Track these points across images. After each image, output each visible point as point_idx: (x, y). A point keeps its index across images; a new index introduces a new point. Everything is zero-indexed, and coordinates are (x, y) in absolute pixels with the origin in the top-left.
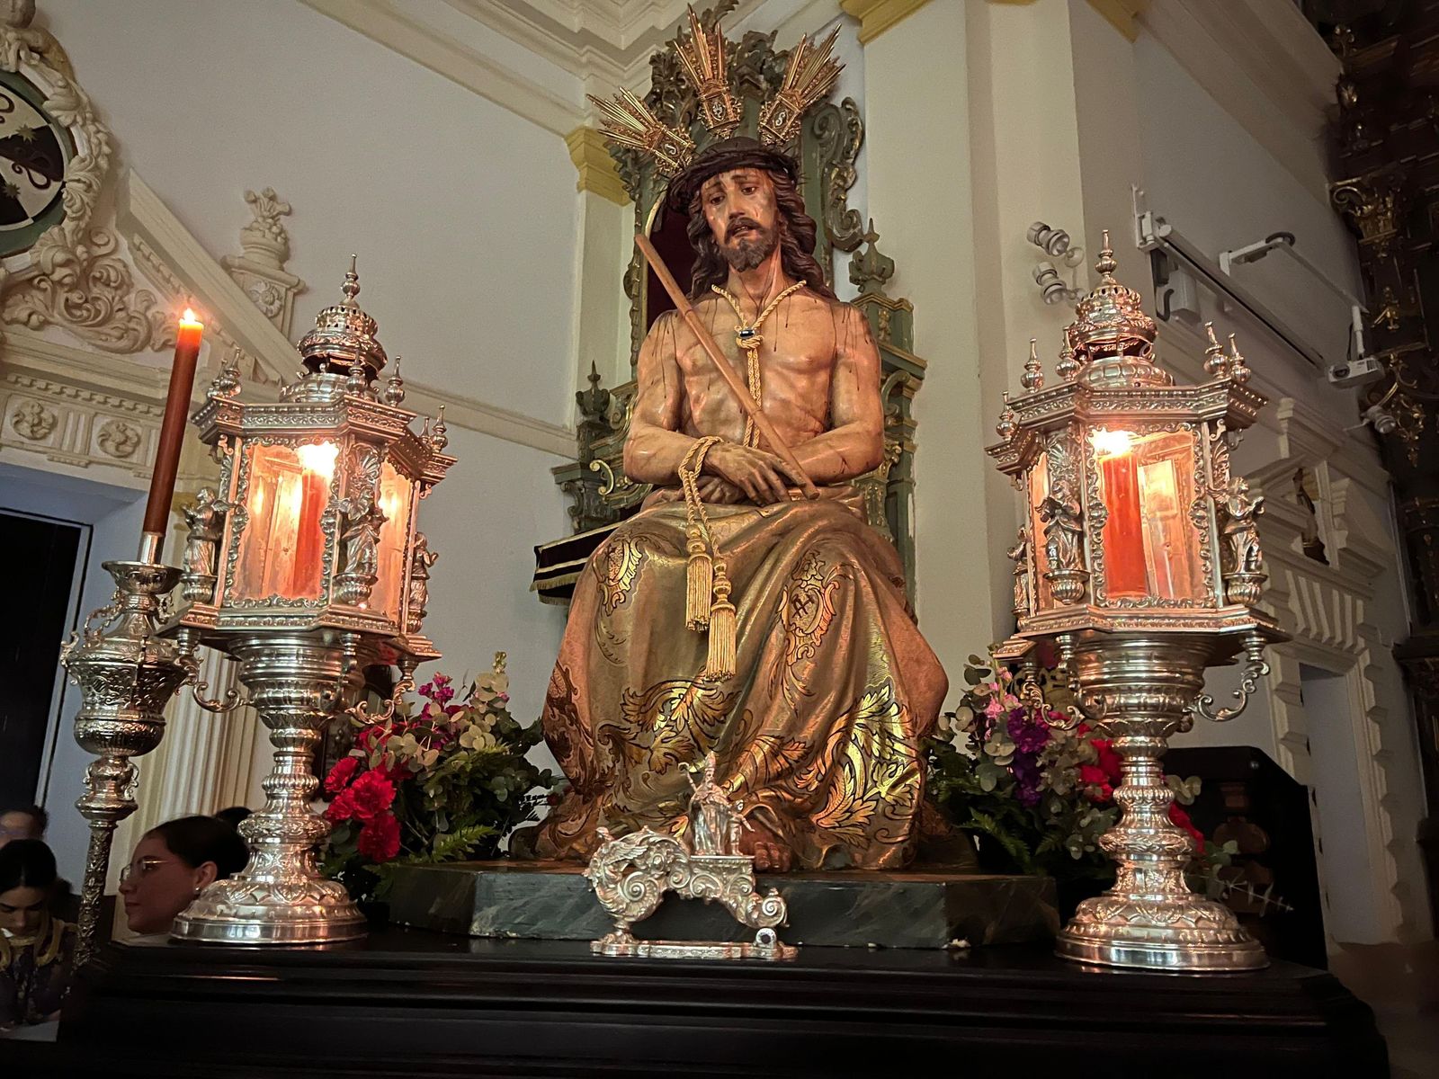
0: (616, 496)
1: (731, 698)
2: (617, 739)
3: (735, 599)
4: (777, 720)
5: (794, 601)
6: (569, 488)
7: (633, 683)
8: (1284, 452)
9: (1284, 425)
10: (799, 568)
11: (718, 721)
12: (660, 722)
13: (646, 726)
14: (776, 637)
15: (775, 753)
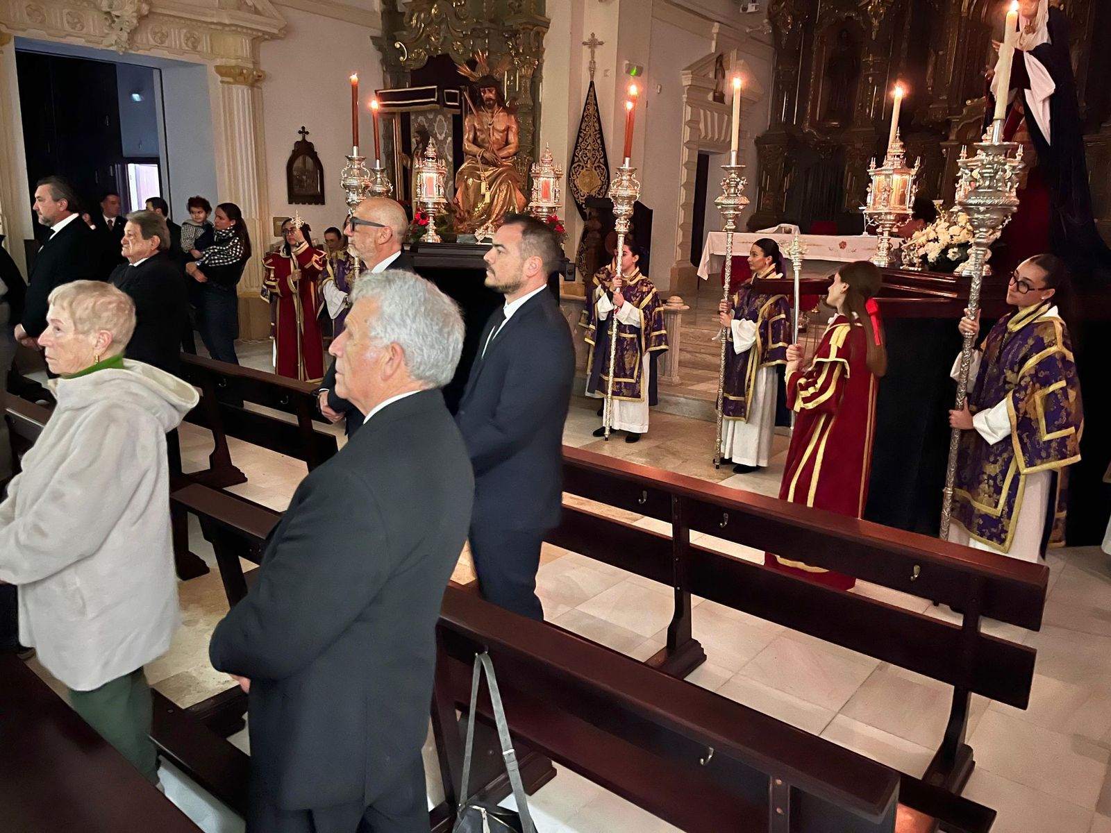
0: (408, 63)
1: (488, 207)
2: (469, 212)
3: (490, 189)
4: (497, 212)
5: (500, 190)
6: (380, 49)
7: (472, 203)
8: (713, 50)
9: (715, 35)
10: (501, 184)
11: (486, 210)
12: (476, 209)
13: (474, 210)
14: (496, 196)
15: (496, 216)
